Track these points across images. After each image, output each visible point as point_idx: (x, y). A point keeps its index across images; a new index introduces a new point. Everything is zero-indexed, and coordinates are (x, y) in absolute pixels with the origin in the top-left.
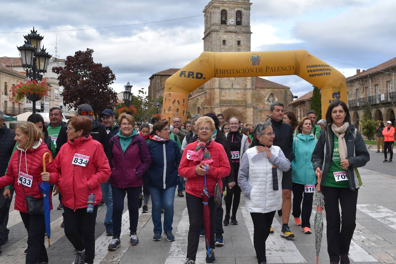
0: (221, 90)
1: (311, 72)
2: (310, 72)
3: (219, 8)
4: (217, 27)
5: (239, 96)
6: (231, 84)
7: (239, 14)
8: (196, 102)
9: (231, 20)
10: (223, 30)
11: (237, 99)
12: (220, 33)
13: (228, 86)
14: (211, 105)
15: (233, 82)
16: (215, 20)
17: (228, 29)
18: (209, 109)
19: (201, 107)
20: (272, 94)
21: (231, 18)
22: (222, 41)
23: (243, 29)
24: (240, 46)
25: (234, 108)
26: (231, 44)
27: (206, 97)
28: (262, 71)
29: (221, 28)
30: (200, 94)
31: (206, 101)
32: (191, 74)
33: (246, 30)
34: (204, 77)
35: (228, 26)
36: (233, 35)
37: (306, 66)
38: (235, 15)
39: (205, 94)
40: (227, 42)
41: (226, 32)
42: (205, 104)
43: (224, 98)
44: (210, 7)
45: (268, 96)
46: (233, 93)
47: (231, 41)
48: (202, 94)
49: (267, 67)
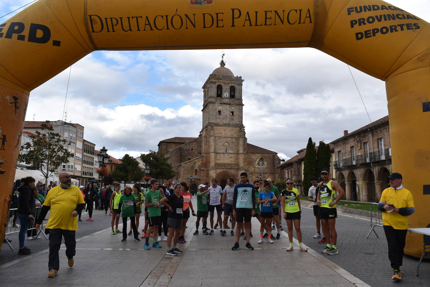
0: (217, 154)
1: (360, 25)
2: (358, 24)
3: (215, 83)
4: (213, 99)
5: (232, 160)
6: (225, 149)
7: (233, 89)
8: (194, 164)
9: (226, 94)
10: (219, 102)
11: (230, 162)
12: (216, 104)
13: (223, 151)
14: (207, 168)
15: (227, 148)
16: (212, 94)
17: (222, 101)
18: (206, 171)
19: (198, 170)
20: (262, 159)
21: (226, 92)
22: (217, 111)
23: (236, 102)
24: (234, 116)
25: (228, 170)
26: (225, 114)
27: (203, 160)
28: (220, 23)
29: (216, 100)
30: (197, 157)
31: (203, 164)
32: (16, 28)
33: (239, 103)
34: (53, 37)
35: (223, 99)
36: (228, 107)
37: (345, 10)
38: (229, 90)
39: (201, 158)
40: (222, 112)
41: (221, 104)
42: (201, 167)
43: (219, 162)
44: (208, 83)
45: (258, 160)
46: (227, 157)
47: (225, 111)
48: (199, 158)
49: (233, 10)
